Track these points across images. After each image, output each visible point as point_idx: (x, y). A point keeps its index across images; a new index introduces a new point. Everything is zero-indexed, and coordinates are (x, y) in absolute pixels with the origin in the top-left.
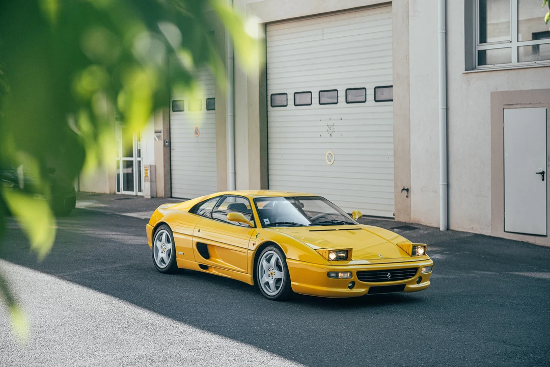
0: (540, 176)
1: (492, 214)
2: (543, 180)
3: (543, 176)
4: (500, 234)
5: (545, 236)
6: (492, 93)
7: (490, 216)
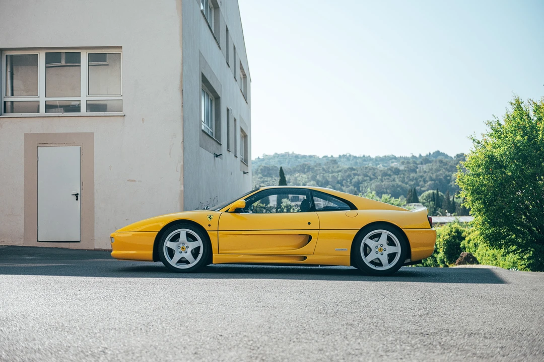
0: (75, 197)
1: (24, 229)
2: (77, 200)
3: (77, 197)
4: (33, 243)
5: (79, 242)
6: (26, 135)
7: (23, 230)
